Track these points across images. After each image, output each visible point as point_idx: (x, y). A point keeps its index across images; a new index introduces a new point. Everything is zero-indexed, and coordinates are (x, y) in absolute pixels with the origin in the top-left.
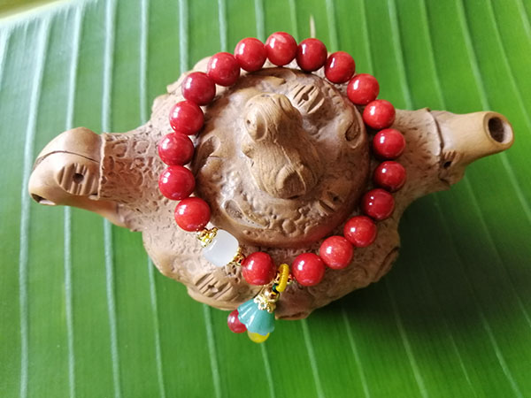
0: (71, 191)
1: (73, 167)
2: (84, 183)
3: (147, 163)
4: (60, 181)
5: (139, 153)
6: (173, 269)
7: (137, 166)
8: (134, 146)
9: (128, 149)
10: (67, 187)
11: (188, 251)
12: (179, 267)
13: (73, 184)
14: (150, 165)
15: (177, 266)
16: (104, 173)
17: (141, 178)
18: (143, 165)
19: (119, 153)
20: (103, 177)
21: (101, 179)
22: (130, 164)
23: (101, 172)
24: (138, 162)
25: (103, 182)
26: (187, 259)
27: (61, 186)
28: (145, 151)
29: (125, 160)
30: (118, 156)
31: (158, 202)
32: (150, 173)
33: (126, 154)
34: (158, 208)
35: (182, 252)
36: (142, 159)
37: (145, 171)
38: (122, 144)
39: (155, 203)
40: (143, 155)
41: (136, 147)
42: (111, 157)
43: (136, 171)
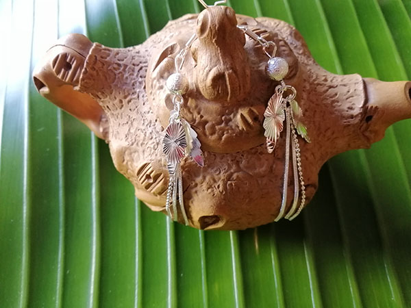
0: (60, 76)
1: (65, 56)
2: (70, 72)
3: (122, 69)
4: (54, 67)
5: (119, 60)
6: (124, 161)
7: (114, 68)
8: (116, 55)
9: (111, 56)
10: (58, 72)
11: (137, 144)
12: (128, 158)
13: (63, 70)
14: (124, 70)
15: (127, 158)
16: (87, 65)
17: (115, 78)
18: (119, 69)
19: (103, 56)
20: (86, 69)
21: (83, 70)
22: (109, 66)
23: (85, 64)
24: (115, 66)
25: (85, 73)
26: (135, 152)
27: (54, 70)
28: (123, 60)
29: (106, 62)
30: (102, 57)
31: (123, 100)
32: (123, 76)
33: (108, 58)
34: (122, 106)
35: (132, 144)
36: (119, 65)
37: (119, 74)
38: (107, 52)
39: (121, 101)
40: (121, 62)
41: (117, 56)
42: (96, 56)
43: (112, 72)
